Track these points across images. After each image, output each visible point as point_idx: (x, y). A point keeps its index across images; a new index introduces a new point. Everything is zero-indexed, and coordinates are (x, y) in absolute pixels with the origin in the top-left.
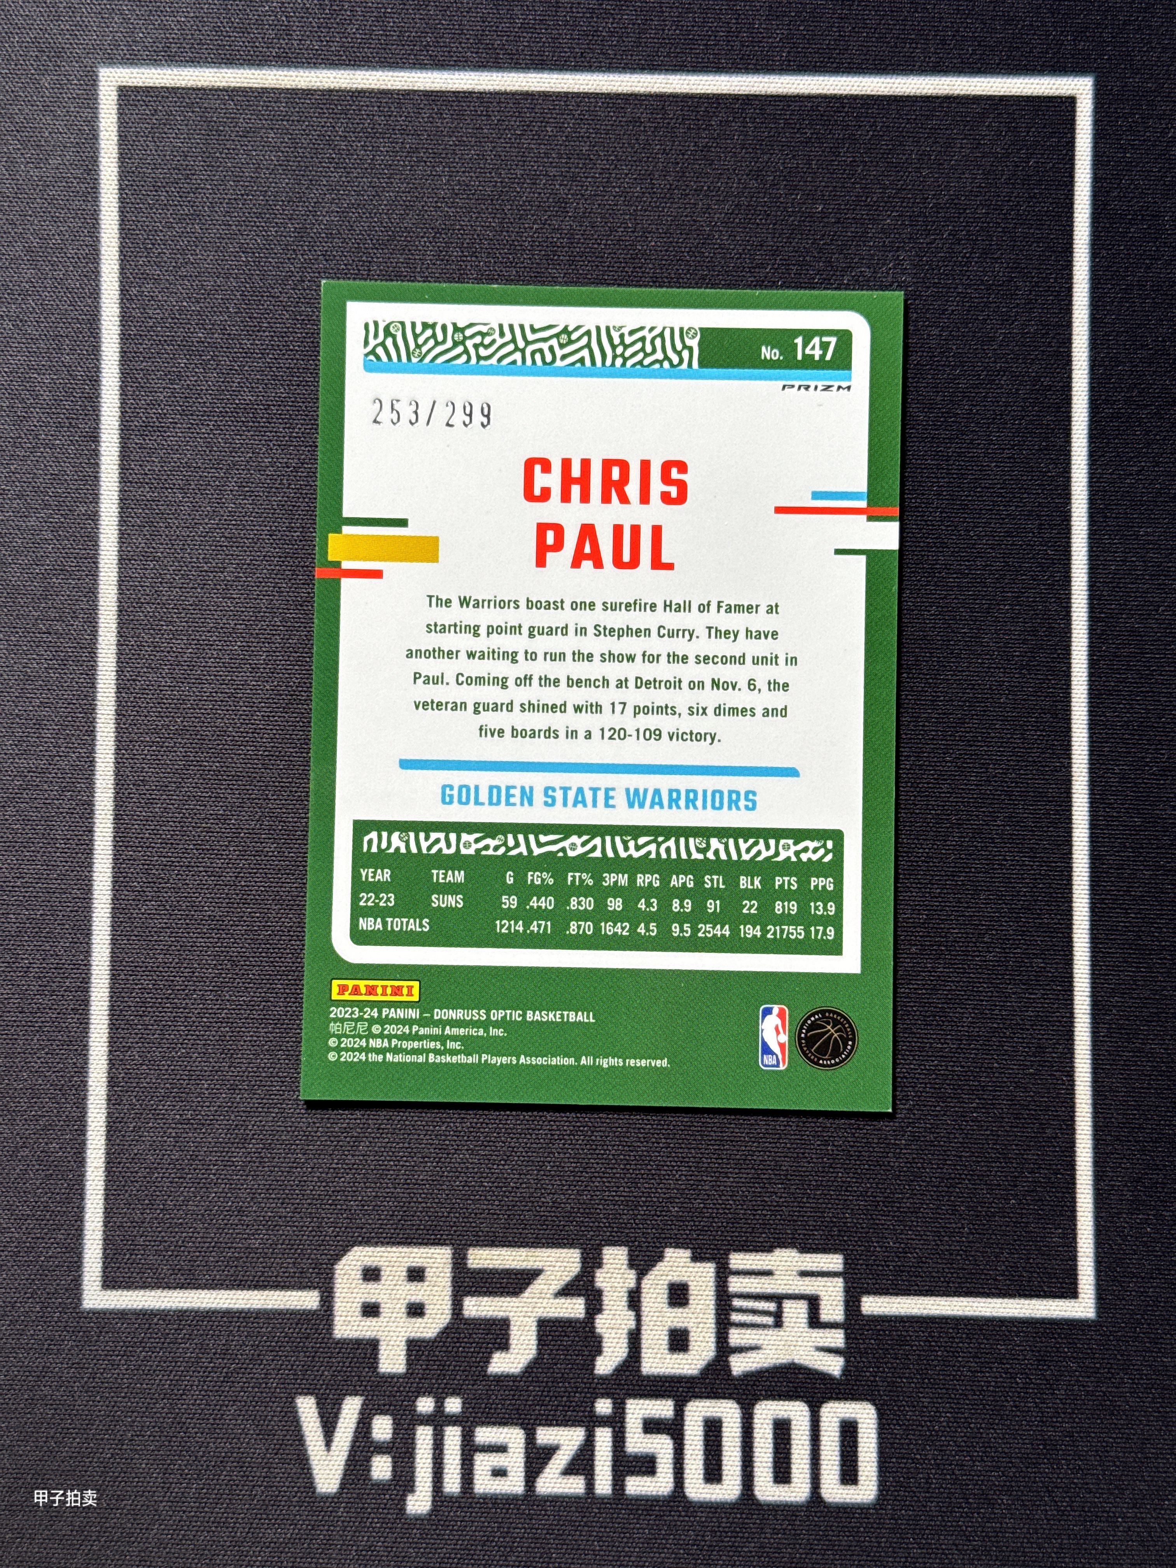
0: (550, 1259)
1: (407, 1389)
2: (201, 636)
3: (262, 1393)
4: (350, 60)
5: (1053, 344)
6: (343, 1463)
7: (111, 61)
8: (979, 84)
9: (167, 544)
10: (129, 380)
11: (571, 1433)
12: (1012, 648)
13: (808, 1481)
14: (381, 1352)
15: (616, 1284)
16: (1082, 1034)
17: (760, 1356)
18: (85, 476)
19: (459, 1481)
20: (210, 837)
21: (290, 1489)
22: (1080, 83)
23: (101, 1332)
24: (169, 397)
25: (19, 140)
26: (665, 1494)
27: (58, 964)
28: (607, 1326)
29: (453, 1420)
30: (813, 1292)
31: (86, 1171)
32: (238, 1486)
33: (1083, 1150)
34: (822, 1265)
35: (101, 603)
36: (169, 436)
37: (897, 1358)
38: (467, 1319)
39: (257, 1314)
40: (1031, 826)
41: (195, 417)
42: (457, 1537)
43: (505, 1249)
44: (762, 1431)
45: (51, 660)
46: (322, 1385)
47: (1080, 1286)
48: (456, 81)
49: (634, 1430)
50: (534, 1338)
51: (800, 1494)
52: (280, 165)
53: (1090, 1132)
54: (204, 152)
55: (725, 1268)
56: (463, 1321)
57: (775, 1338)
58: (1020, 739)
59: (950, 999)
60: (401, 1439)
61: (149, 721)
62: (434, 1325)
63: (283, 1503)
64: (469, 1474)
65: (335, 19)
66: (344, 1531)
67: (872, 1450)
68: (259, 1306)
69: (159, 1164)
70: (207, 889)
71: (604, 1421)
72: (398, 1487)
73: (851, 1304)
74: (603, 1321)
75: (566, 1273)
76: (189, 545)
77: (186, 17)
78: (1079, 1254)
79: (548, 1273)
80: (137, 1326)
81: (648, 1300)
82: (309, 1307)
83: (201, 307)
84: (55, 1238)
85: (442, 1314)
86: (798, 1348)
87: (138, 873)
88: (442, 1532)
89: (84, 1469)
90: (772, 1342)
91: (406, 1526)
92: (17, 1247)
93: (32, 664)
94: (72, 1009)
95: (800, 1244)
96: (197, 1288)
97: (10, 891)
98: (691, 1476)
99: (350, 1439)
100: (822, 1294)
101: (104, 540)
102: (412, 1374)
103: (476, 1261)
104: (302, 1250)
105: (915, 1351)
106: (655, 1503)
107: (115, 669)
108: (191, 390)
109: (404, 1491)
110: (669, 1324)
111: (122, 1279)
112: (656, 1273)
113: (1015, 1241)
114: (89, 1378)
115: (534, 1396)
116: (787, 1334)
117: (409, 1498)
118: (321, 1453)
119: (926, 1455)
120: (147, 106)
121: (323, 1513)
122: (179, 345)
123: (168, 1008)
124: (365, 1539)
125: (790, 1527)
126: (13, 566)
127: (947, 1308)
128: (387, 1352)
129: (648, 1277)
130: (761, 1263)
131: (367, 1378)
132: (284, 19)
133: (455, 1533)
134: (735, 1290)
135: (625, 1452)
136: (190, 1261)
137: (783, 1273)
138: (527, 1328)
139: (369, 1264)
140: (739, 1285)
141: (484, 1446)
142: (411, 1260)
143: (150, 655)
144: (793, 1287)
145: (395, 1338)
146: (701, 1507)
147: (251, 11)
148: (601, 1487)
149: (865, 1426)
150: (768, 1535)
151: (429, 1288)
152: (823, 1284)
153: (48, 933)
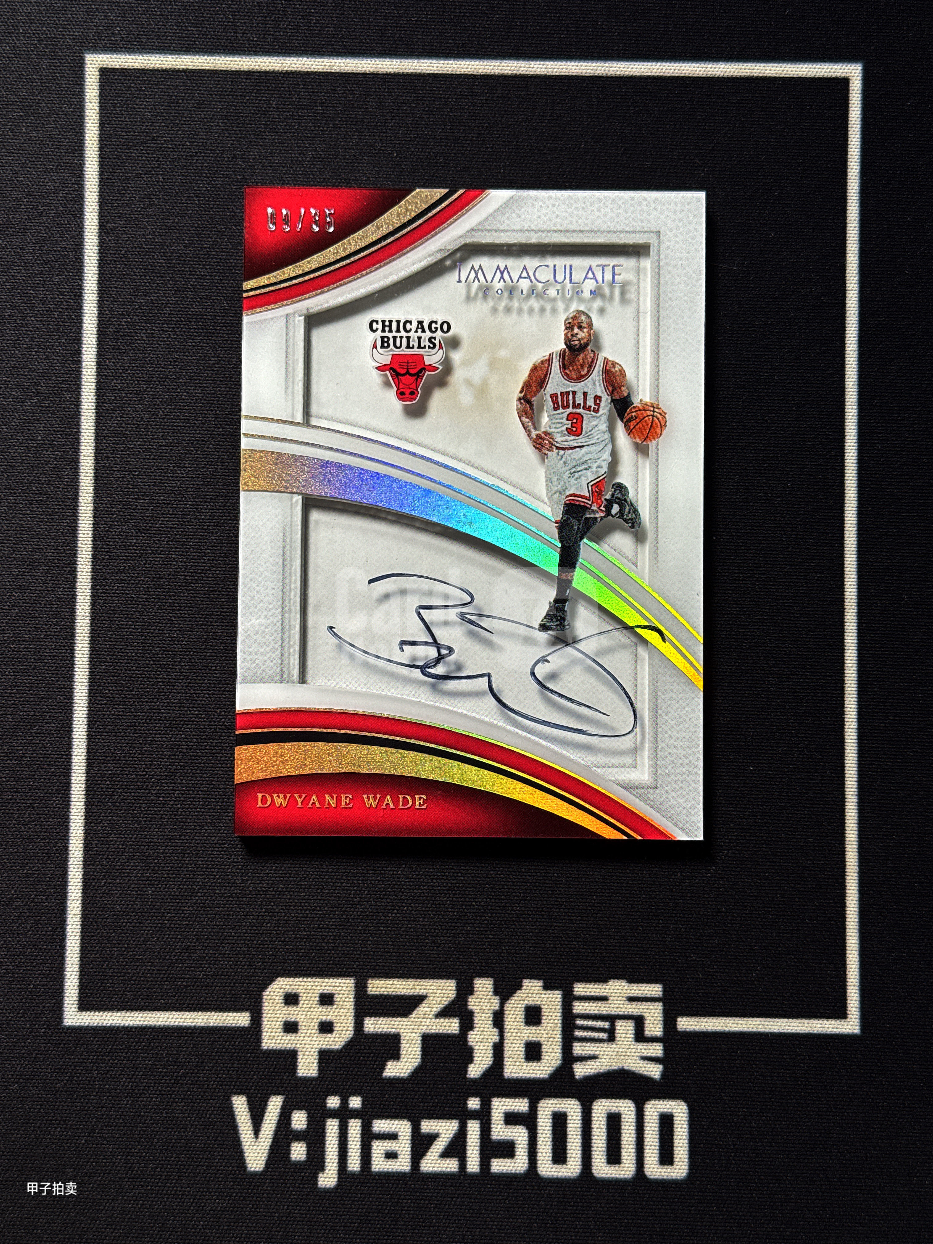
0: (432, 987)
1: (319, 1089)
2: (160, 496)
3: (204, 1092)
4: (282, 49)
5: (831, 271)
6: (268, 1148)
7: (96, 49)
8: (773, 69)
9: (134, 424)
10: (105, 295)
11: (448, 1124)
12: (797, 508)
13: (634, 1162)
14: (299, 1060)
15: (484, 1008)
16: (851, 811)
17: (598, 1064)
18: (69, 371)
19: (359, 1162)
20: (166, 655)
21: (226, 1168)
22: (852, 68)
23: (78, 1044)
24: (137, 309)
25: (21, 109)
26: (522, 1172)
27: (45, 754)
28: (477, 1040)
29: (355, 1114)
30: (639, 1014)
31: (67, 918)
32: (185, 1165)
33: (851, 902)
34: (646, 992)
35: (82, 471)
36: (136, 340)
37: (705, 1066)
38: (366, 1035)
39: (201, 1030)
40: (812, 648)
41: (157, 325)
42: (357, 1206)
43: (397, 979)
44: (598, 1122)
45: (41, 515)
46: (252, 1086)
47: (849, 1009)
48: (365, 66)
49: (498, 1122)
50: (419, 1049)
51: (628, 1173)
52: (227, 130)
53: (857, 888)
54: (167, 120)
55: (570, 995)
56: (364, 1037)
57: (609, 1049)
58: (804, 579)
59: (748, 784)
60: (314, 1129)
61: (118, 563)
62: (340, 1039)
63: (220, 1179)
64: (367, 1157)
65: (271, 17)
66: (268, 1201)
67: (684, 1137)
68: (203, 1024)
69: (124, 912)
70: (164, 696)
71: (474, 1115)
72: (311, 1167)
73: (669, 1023)
74: (474, 1036)
75: (445, 999)
76: (151, 425)
77: (154, 15)
78: (848, 984)
79: (431, 998)
80: (106, 1039)
81: (509, 1020)
82: (242, 1025)
83: (163, 239)
84: (42, 970)
85: (347, 1030)
86: (626, 1057)
87: (109, 683)
88: (346, 1202)
89: (64, 1152)
90: (606, 1053)
91: (318, 1198)
92: (11, 977)
93: (26, 518)
94: (57, 790)
95: (629, 976)
96: (154, 1010)
97: (8, 697)
98: (542, 1158)
99: (273, 1129)
100: (646, 1015)
101: (85, 421)
102: (323, 1078)
103: (374, 989)
104: (237, 980)
105: (719, 1060)
106: (514, 1180)
107: (92, 522)
108: (154, 303)
109: (316, 1170)
110: (526, 1038)
111: (94, 1003)
112: (516, 998)
113: (798, 973)
114: (68, 1081)
115: (419, 1096)
116: (618, 1046)
117: (320, 1175)
118: (251, 1140)
119: (726, 1142)
120: (123, 83)
121: (252, 1187)
122: (145, 269)
123: (132, 789)
124: (286, 1207)
125: (620, 1198)
126: (12, 441)
127: (744, 1026)
128: (304, 1060)
129: (509, 1001)
130: (598, 990)
131: (288, 1081)
132: (230, 17)
133: (356, 1203)
134: (578, 1011)
135: (490, 1139)
136: (148, 989)
137: (615, 998)
138: (414, 1042)
139: (290, 991)
140: (580, 1008)
141: (379, 1134)
142: (323, 988)
143: (119, 512)
144: (623, 1010)
145: (309, 1050)
146: (551, 1182)
147: (205, 10)
148: (471, 1167)
149: (679, 1118)
150: (603, 1205)
151: (337, 1010)
152: (647, 1007)
153: (37, 729)
